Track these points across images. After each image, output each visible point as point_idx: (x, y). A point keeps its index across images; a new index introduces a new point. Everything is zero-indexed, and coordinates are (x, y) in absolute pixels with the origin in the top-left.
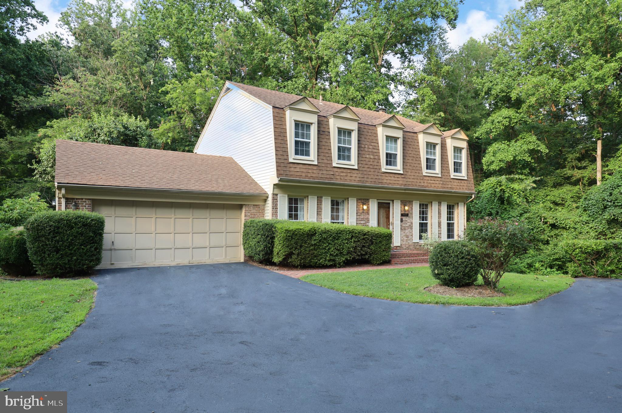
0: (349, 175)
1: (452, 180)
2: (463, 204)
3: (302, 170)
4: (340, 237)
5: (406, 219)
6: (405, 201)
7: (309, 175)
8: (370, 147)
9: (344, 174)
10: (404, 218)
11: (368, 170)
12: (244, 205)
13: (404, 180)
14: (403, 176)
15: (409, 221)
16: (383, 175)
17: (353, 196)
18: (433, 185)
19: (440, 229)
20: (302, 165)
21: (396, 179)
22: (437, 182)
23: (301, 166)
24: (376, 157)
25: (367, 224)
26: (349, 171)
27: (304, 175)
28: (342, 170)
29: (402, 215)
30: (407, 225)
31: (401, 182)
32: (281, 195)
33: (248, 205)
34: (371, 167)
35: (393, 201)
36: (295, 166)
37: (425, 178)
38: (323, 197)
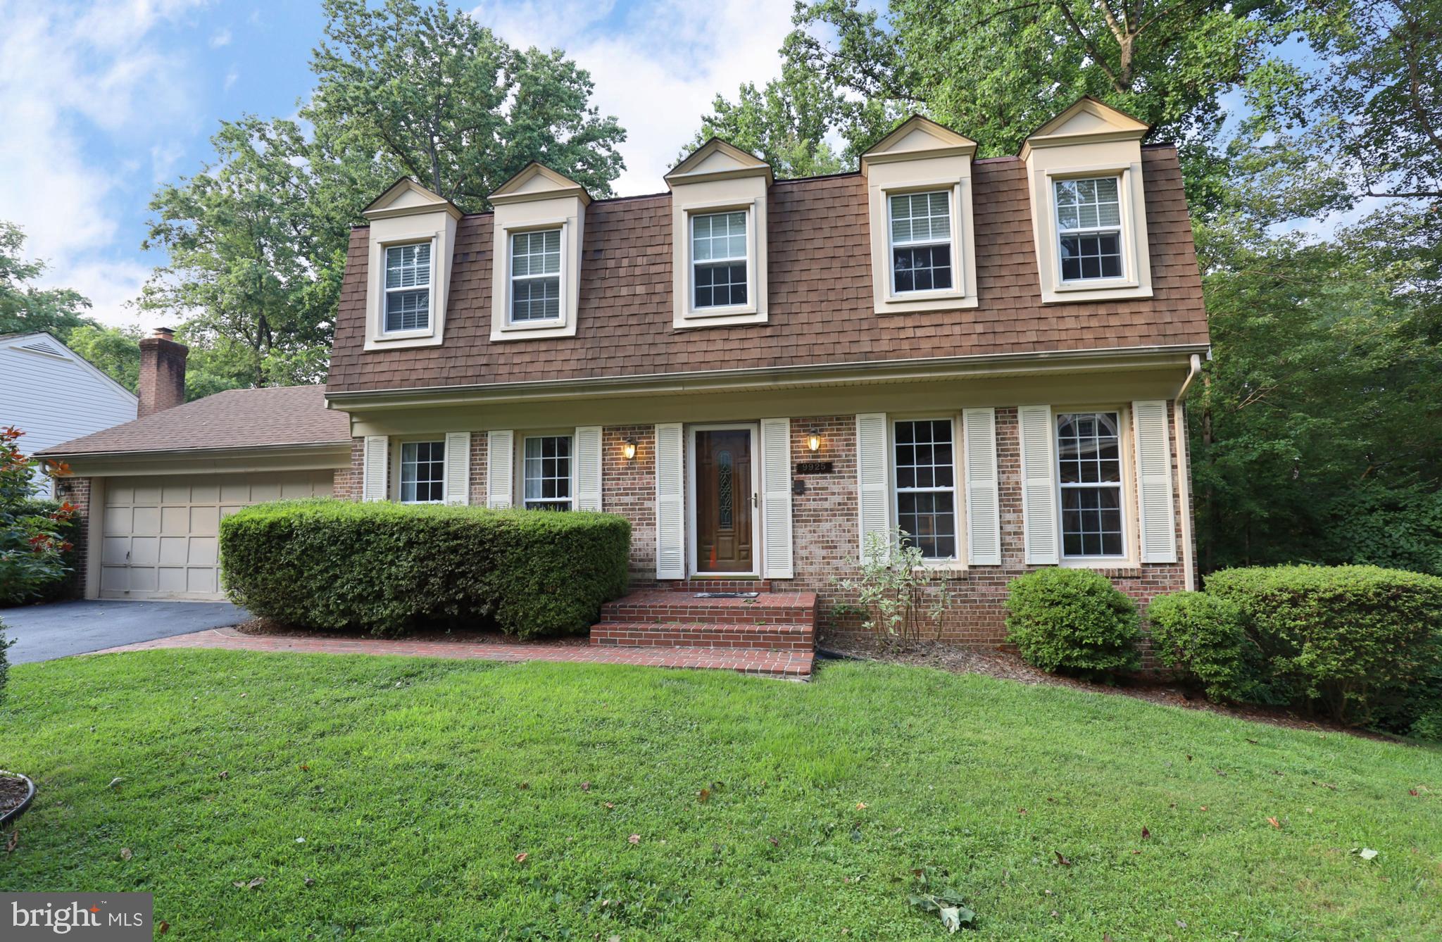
0: (543, 357)
1: (1048, 313)
4: (369, 543)
5: (822, 483)
7: (414, 376)
8: (640, 261)
9: (527, 358)
10: (811, 481)
11: (619, 332)
13: (773, 342)
14: (768, 332)
15: (836, 489)
16: (677, 338)
18: (926, 345)
19: (1010, 516)
20: (398, 354)
21: (736, 345)
22: (957, 330)
23: (396, 356)
24: (659, 288)
25: (647, 504)
26: (543, 347)
28: (522, 348)
29: (800, 469)
30: (826, 505)
31: (756, 354)
32: (371, 438)
34: (633, 321)
35: (758, 422)
36: (380, 358)
37: (884, 324)
38: (490, 434)
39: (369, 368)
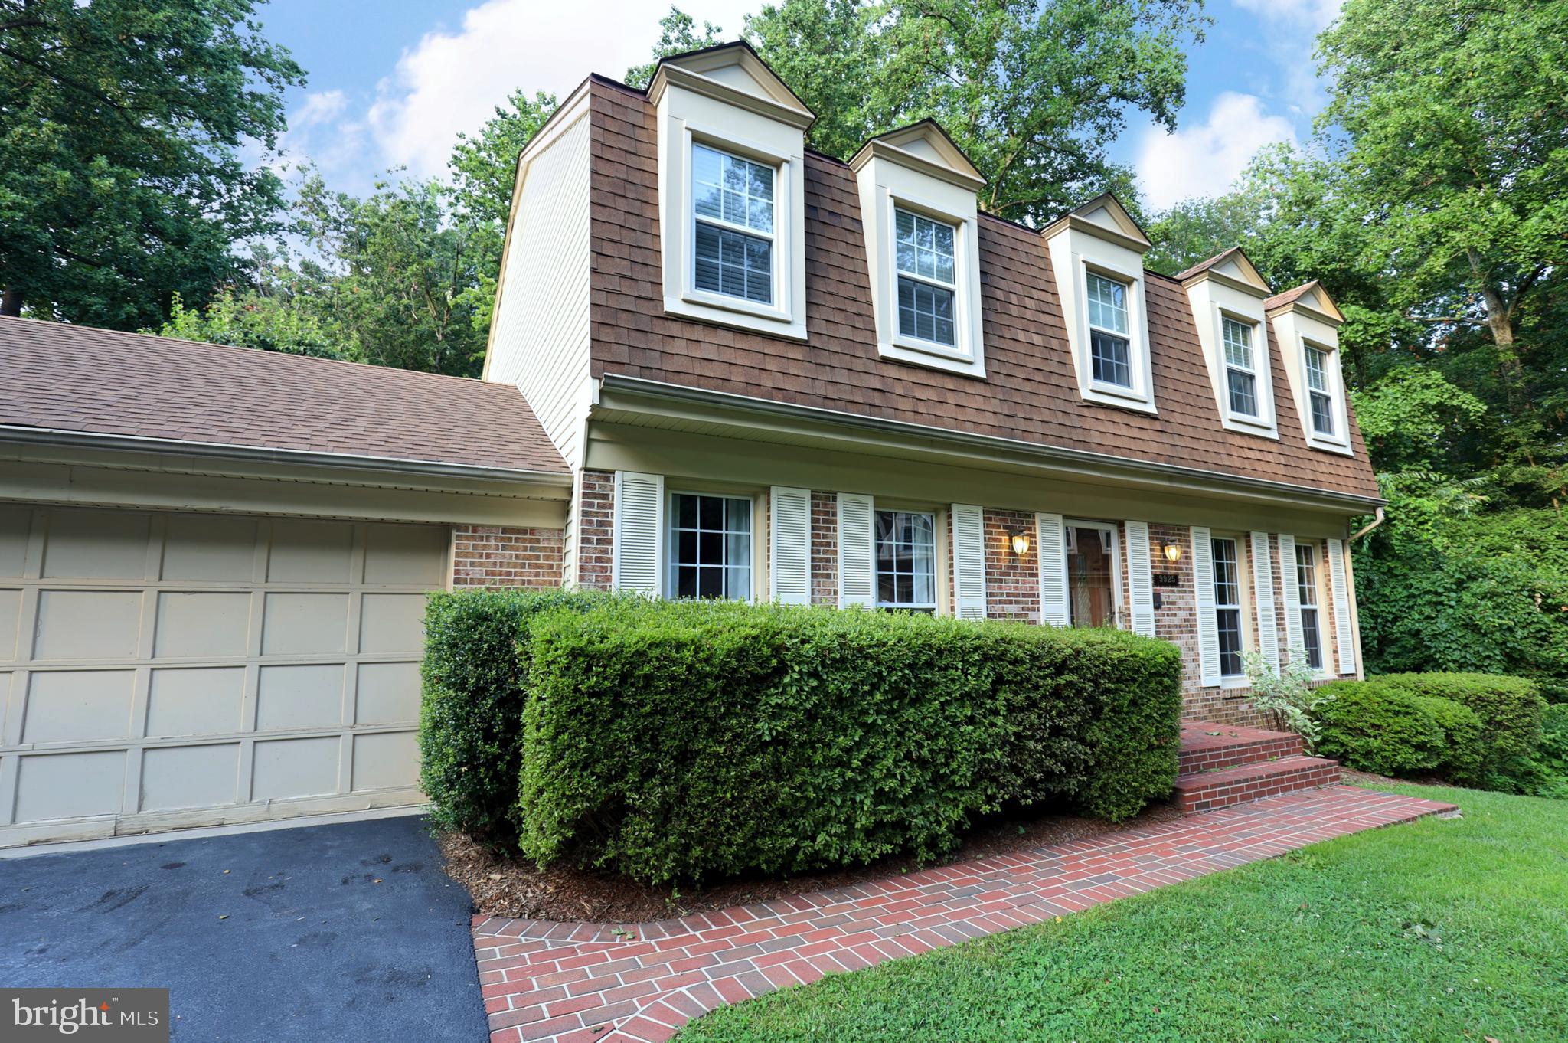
0: (951, 398)
1: (1311, 455)
2: (1340, 542)
3: (729, 356)
5: (1174, 597)
6: (1163, 525)
7: (767, 382)
8: (1028, 302)
9: (932, 395)
10: (1166, 594)
11: (1028, 387)
12: (459, 527)
13: (1164, 438)
14: (1158, 425)
15: (1181, 604)
16: (1085, 412)
17: (969, 499)
18: (1259, 467)
19: (1281, 634)
20: (730, 335)
21: (1136, 433)
22: (1270, 457)
23: (727, 338)
24: (1055, 344)
25: (1032, 616)
26: (949, 384)
27: (738, 376)
28: (922, 377)
29: (1158, 580)
30: (1176, 621)
31: (1153, 448)
32: (629, 476)
33: (475, 528)
34: (1039, 377)
35: (1121, 525)
36: (698, 333)
37: (1231, 439)
38: (840, 497)
39: (679, 347)
